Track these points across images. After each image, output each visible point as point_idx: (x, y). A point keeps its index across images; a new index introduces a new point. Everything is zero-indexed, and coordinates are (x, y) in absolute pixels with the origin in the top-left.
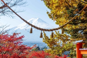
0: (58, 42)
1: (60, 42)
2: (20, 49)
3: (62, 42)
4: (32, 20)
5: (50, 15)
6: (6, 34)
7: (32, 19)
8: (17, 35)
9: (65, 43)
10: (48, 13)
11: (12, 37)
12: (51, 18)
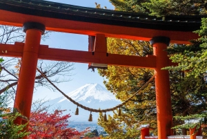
0: (119, 126)
1: (123, 126)
2: (64, 135)
3: (126, 125)
4: (87, 87)
5: (107, 86)
6: (44, 111)
7: (87, 85)
8: (60, 113)
9: (131, 126)
10: (105, 82)
11: (53, 117)
12: (109, 90)
